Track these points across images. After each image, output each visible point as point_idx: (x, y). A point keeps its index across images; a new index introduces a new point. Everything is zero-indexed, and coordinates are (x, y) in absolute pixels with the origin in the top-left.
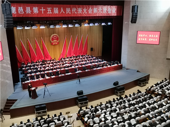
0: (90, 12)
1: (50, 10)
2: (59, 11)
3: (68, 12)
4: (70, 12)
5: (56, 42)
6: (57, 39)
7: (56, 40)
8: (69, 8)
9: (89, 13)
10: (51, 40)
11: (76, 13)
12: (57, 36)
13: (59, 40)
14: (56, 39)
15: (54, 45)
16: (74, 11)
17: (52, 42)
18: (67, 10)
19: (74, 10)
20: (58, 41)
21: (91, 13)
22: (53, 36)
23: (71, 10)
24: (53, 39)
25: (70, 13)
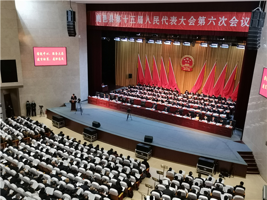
0: (191, 22)
1: (134, 19)
2: (144, 21)
3: (155, 22)
4: (158, 22)
5: (188, 67)
6: (191, 63)
7: (188, 65)
8: (158, 17)
9: (190, 24)
10: (181, 62)
11: (167, 24)
12: (190, 59)
13: (193, 65)
14: (188, 63)
15: (186, 71)
16: (164, 21)
17: (183, 66)
18: (154, 19)
19: (165, 19)
20: (191, 67)
21: (194, 24)
22: (185, 58)
23: (160, 19)
24: (184, 63)
25: (158, 24)
